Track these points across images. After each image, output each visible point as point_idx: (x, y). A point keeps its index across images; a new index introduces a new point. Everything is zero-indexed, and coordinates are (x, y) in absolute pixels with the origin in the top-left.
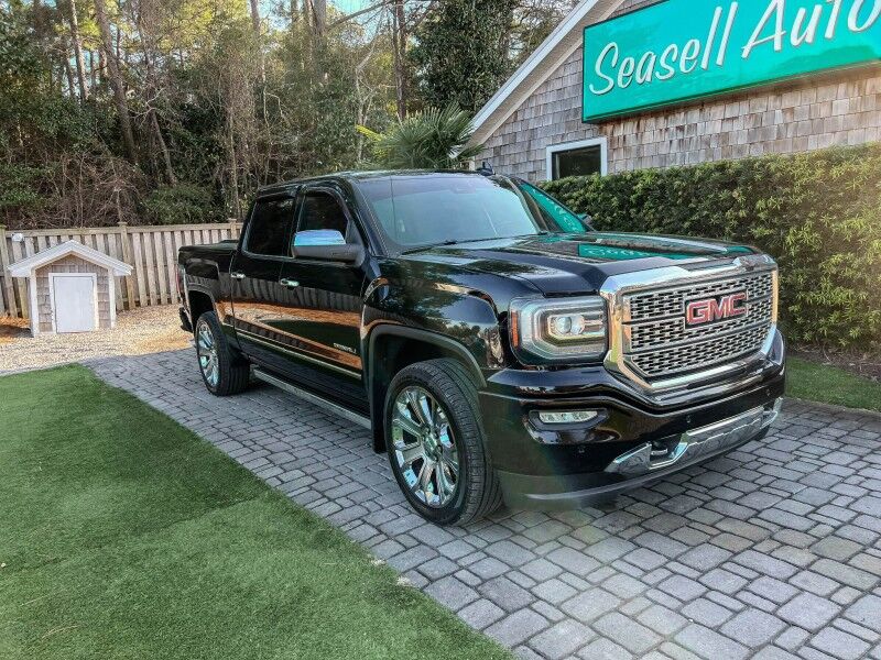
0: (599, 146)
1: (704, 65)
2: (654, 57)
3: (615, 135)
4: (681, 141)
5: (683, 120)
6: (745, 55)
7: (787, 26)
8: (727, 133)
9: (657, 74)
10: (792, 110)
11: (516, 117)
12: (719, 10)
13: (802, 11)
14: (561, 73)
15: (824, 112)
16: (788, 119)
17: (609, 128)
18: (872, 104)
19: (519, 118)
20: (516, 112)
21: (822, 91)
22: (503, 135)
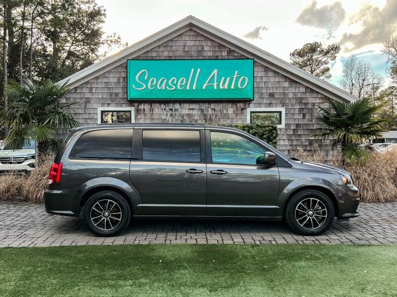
0: (130, 111)
1: (188, 88)
2: (166, 80)
3: (140, 108)
4: (171, 115)
5: (173, 106)
6: (204, 88)
7: (218, 82)
8: (190, 114)
9: (167, 87)
10: (214, 109)
11: (76, 91)
12: (193, 70)
13: (223, 78)
14: (107, 75)
15: (225, 112)
16: (213, 112)
17: (136, 105)
18: (239, 112)
19: (78, 91)
20: (76, 88)
21: (224, 104)
22: (66, 98)
